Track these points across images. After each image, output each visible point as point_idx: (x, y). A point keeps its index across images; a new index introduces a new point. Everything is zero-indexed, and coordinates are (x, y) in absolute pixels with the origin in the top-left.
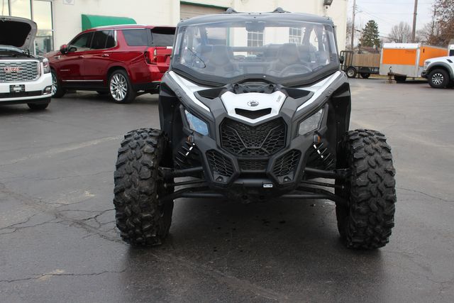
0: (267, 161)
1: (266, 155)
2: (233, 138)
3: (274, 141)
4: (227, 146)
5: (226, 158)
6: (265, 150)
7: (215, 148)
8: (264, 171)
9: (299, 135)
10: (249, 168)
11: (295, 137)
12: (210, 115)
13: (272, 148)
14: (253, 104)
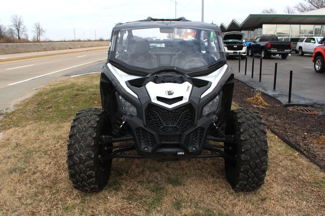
0: (180, 136)
1: (180, 131)
2: (155, 118)
3: (185, 121)
4: (151, 125)
5: (151, 134)
6: (178, 127)
7: (143, 126)
8: (178, 142)
9: (203, 116)
10: (167, 140)
11: (200, 118)
12: (138, 101)
13: (183, 126)
14: (170, 93)
